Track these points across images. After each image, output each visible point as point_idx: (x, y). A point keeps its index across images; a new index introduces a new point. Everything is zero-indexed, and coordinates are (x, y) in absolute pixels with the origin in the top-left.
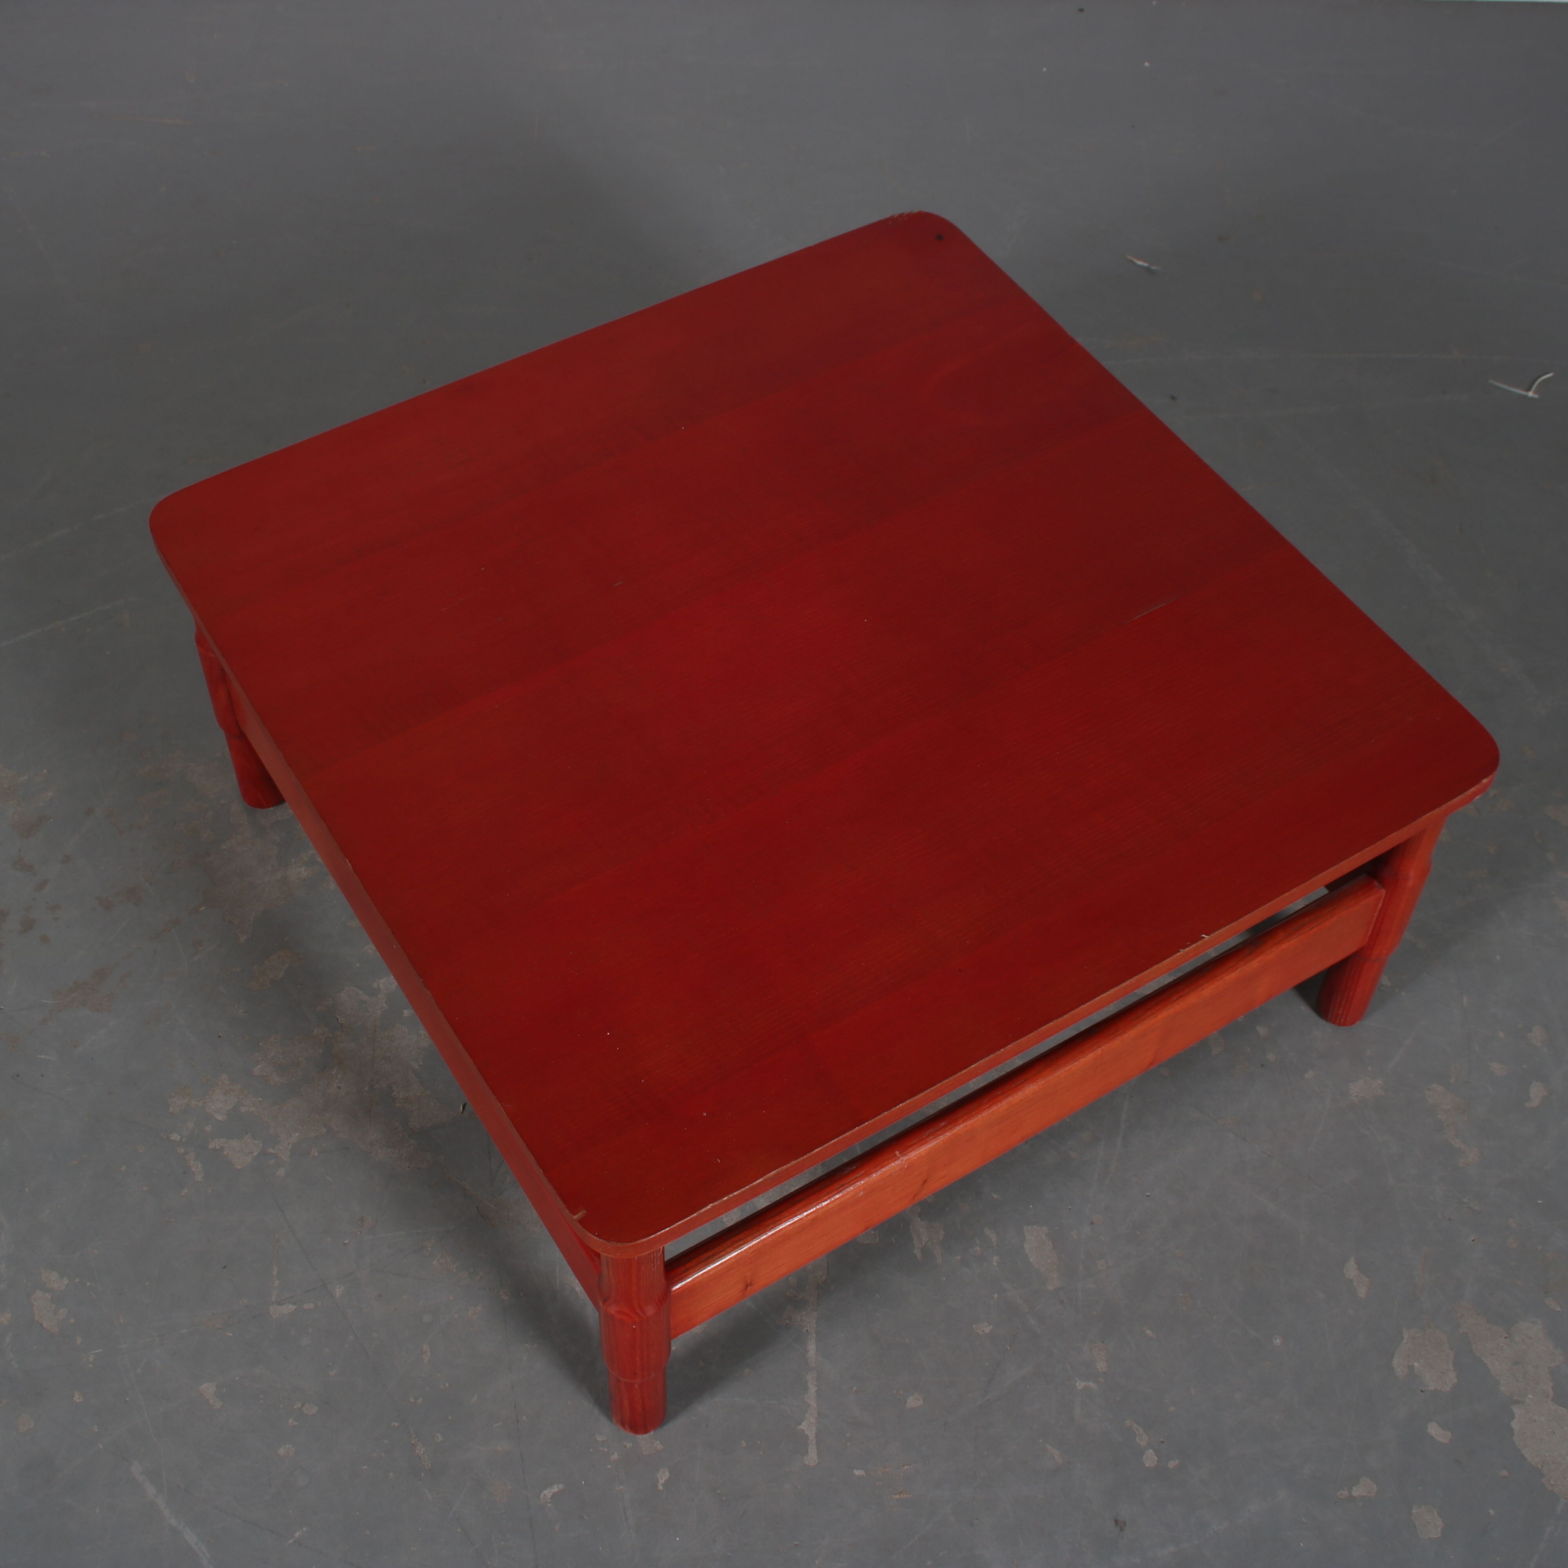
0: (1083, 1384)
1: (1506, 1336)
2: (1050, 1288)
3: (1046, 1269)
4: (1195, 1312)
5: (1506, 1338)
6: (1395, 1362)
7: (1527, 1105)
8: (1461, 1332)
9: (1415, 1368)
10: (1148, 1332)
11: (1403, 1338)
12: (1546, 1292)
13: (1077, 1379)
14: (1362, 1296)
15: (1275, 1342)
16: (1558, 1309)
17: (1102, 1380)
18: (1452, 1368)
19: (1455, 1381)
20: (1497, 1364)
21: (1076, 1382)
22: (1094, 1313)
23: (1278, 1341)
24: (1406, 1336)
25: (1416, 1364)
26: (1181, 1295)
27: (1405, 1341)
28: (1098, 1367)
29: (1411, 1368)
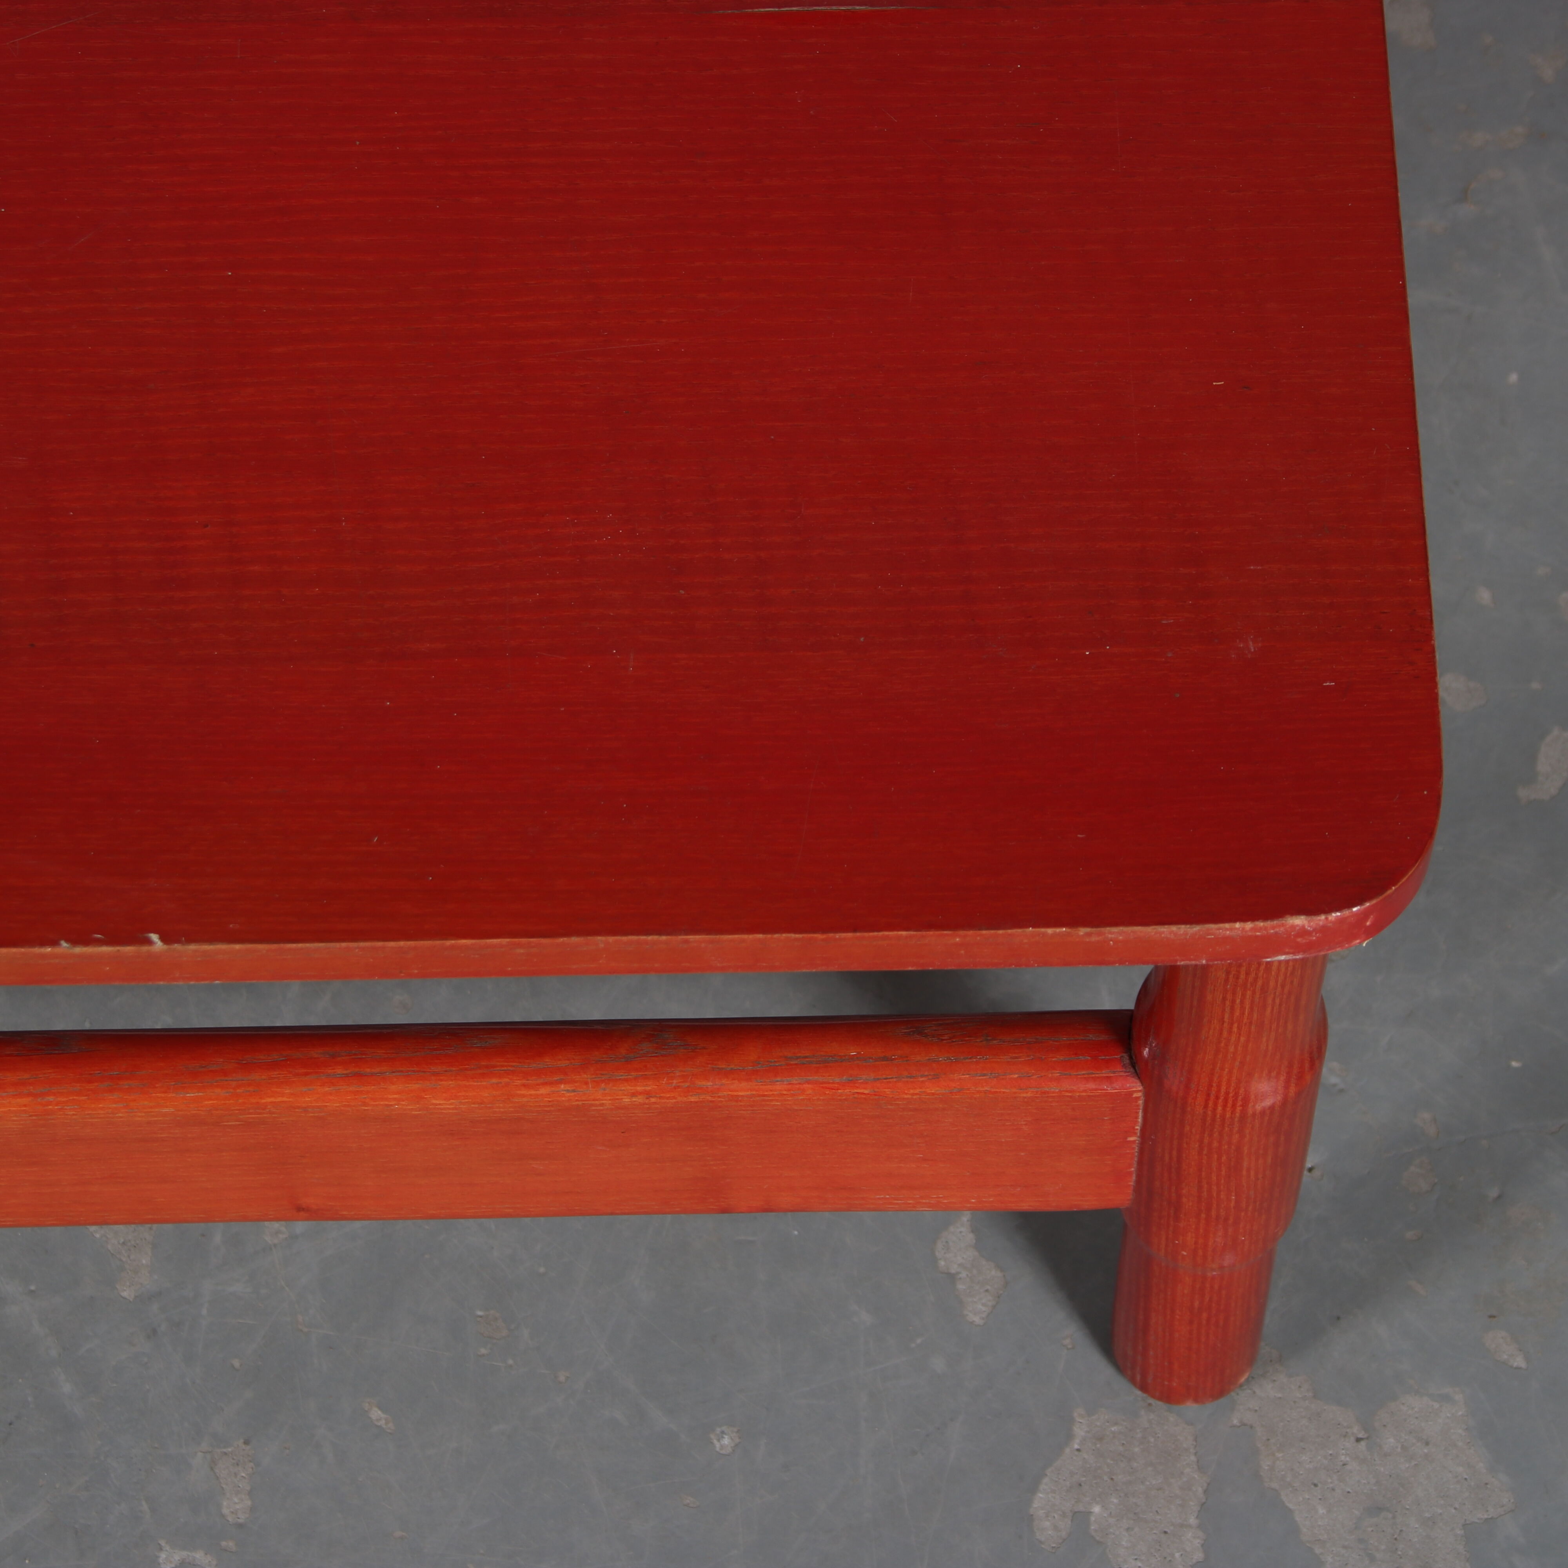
0: (178, 1556)
1: (1360, 1436)
2: (127, 1293)
3: (124, 1243)
4: (510, 1362)
5: (1358, 1440)
6: (1040, 1501)
7: (1523, 793)
8: (1236, 1422)
9: (1093, 1519)
10: (376, 1414)
11: (1070, 1437)
12: (1492, 1317)
13: (163, 1543)
14: (977, 1320)
15: (717, 1445)
16: (1519, 1362)
17: (231, 1545)
18: (1192, 1521)
19: (1199, 1556)
20: (1321, 1511)
21: (161, 1549)
22: (236, 1363)
23: (726, 1441)
24: (1080, 1431)
25: (1097, 1509)
26: (480, 1313)
27: (1076, 1446)
28: (225, 1511)
29: (1080, 1518)
